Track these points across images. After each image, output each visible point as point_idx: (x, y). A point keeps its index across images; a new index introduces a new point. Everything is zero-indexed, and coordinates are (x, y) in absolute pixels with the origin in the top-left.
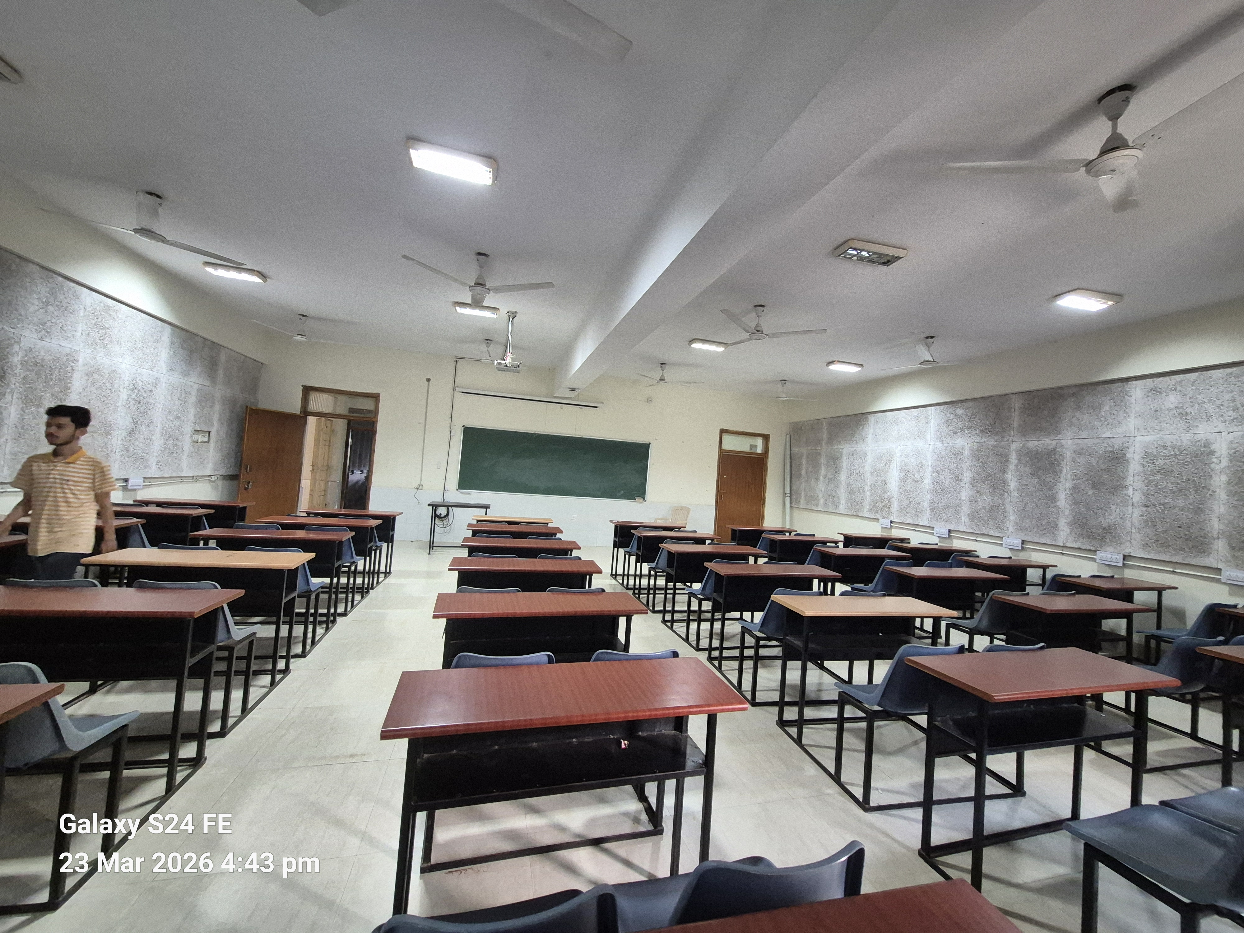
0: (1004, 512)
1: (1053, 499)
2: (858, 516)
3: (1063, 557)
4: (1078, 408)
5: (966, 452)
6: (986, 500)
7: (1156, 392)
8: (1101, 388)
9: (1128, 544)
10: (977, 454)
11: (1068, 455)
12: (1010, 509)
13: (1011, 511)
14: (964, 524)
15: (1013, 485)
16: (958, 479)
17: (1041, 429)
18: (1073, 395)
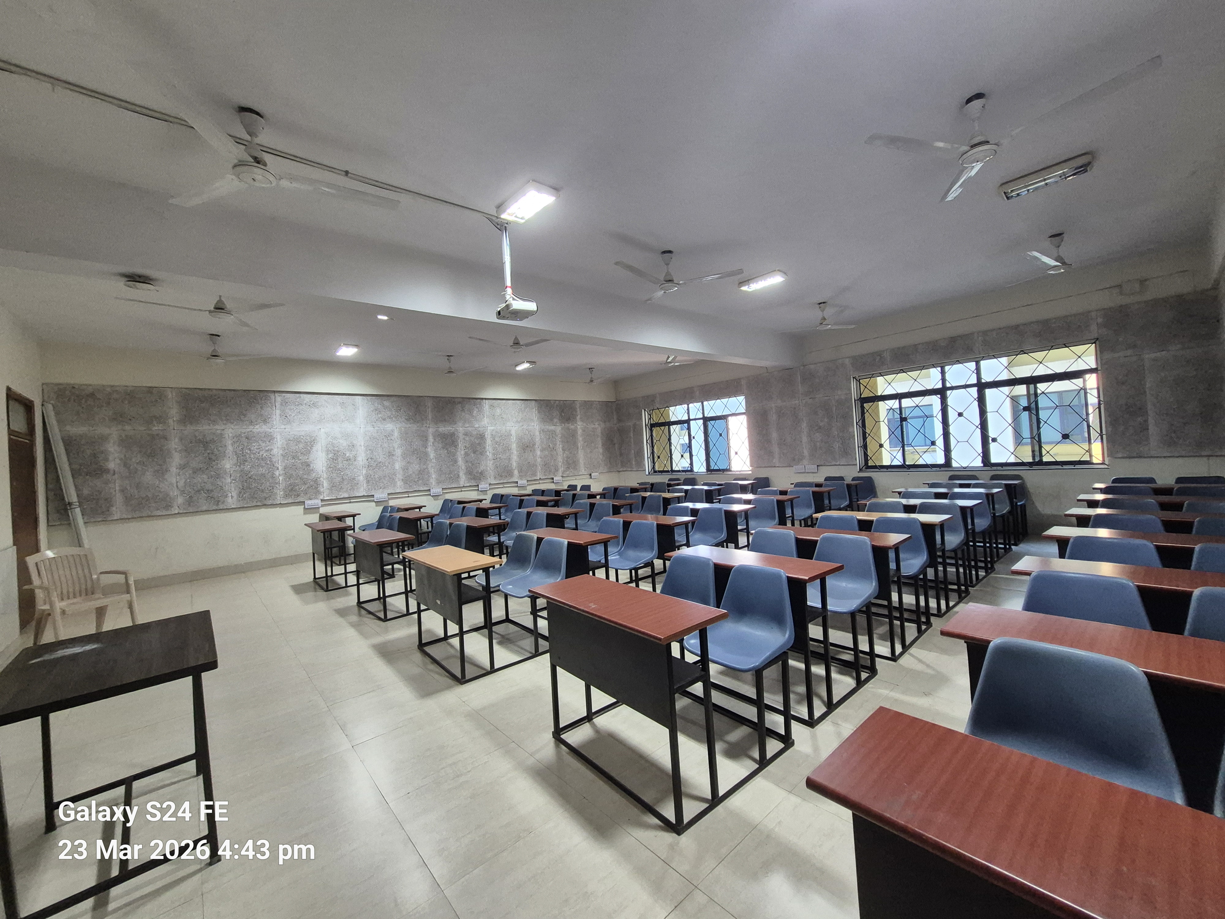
0: (428, 473)
1: (456, 461)
2: (265, 505)
3: (463, 492)
4: (463, 410)
5: (396, 434)
6: (415, 467)
7: (492, 406)
8: (472, 401)
9: (489, 478)
10: (404, 436)
11: (461, 436)
12: (432, 471)
13: (433, 472)
14: (399, 487)
15: (432, 455)
16: (391, 455)
17: (445, 421)
18: (460, 403)
